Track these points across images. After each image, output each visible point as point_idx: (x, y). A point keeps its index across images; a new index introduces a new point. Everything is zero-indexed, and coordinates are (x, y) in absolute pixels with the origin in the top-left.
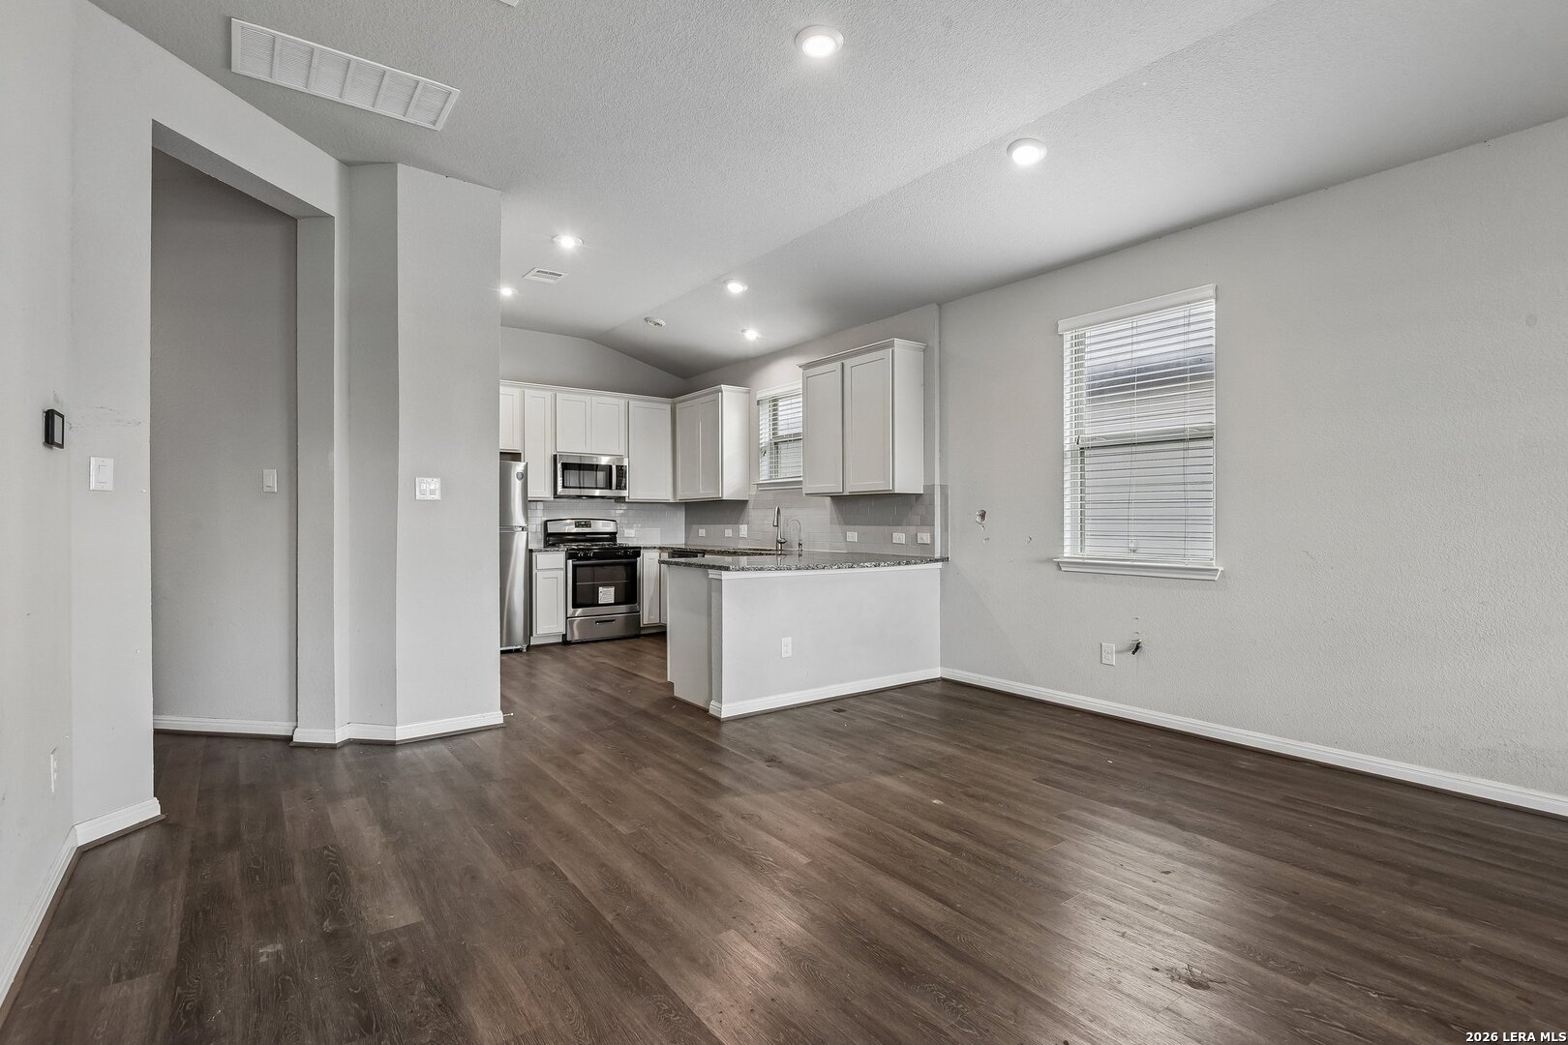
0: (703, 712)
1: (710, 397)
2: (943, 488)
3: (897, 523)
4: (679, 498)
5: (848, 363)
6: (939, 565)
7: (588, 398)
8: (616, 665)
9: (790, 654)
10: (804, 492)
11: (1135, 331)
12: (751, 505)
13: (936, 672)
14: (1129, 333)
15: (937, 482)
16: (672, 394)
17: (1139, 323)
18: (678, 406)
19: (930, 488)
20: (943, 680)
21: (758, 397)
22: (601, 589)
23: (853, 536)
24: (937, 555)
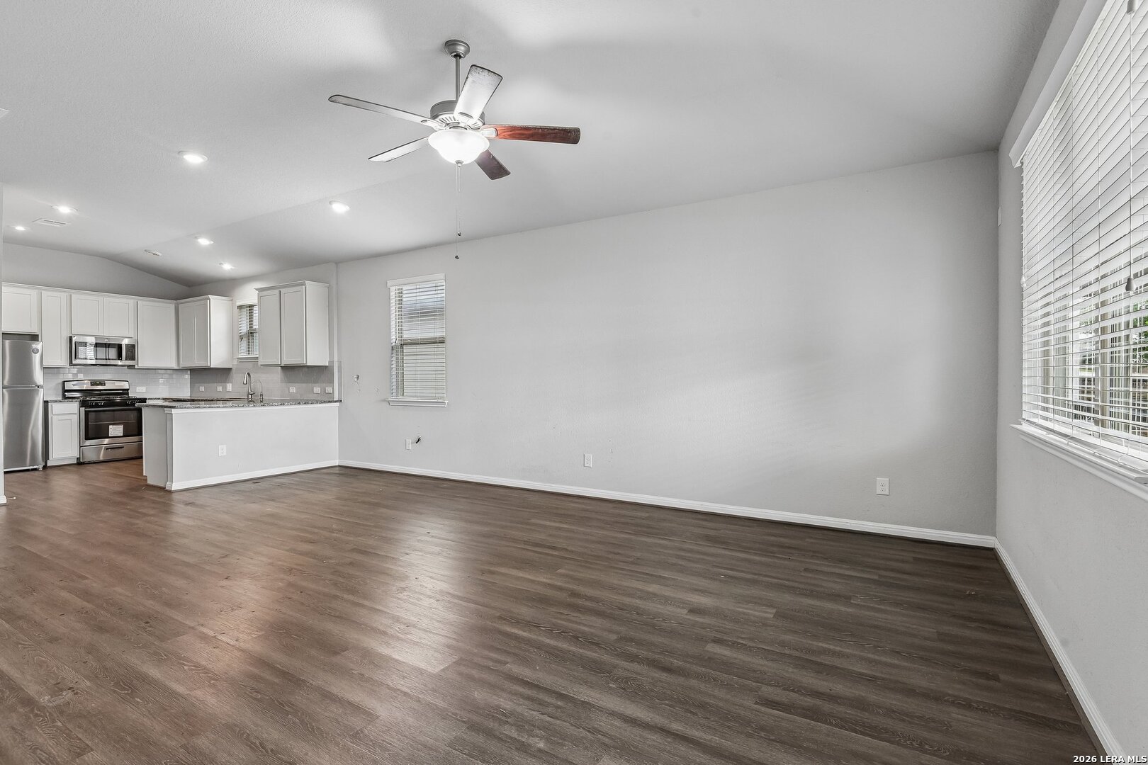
0: (163, 489)
1: (202, 302)
2: (340, 363)
3: (316, 382)
4: (181, 366)
5: (283, 291)
6: (338, 404)
7: (101, 299)
8: (115, 473)
9: (225, 454)
10: (259, 364)
11: (418, 290)
12: (234, 371)
13: (336, 463)
14: (415, 291)
15: (336, 359)
16: (177, 298)
17: (421, 287)
18: (180, 305)
19: (331, 362)
20: (339, 466)
21: (239, 303)
22: (110, 427)
23: (293, 390)
24: (336, 399)
